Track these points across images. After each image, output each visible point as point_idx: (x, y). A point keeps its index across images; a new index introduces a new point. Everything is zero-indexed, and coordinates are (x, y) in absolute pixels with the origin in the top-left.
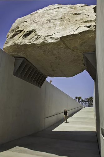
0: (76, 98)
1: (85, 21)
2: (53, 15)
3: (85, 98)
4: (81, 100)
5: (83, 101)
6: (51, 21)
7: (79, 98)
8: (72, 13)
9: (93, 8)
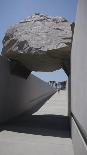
0: (51, 82)
1: (64, 38)
2: (40, 27)
3: (59, 82)
4: (55, 84)
5: (56, 84)
6: (39, 33)
7: (54, 82)
8: (55, 27)
9: (71, 25)
